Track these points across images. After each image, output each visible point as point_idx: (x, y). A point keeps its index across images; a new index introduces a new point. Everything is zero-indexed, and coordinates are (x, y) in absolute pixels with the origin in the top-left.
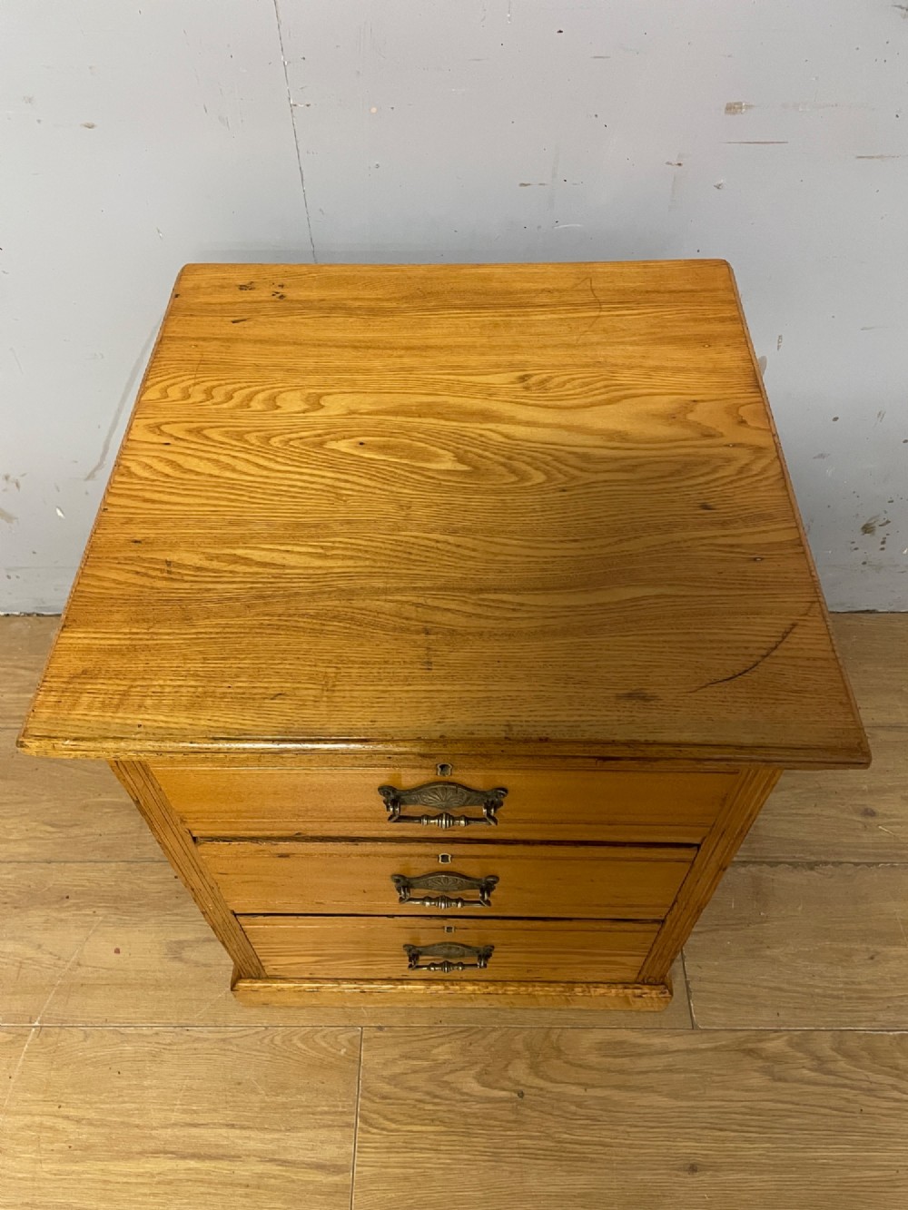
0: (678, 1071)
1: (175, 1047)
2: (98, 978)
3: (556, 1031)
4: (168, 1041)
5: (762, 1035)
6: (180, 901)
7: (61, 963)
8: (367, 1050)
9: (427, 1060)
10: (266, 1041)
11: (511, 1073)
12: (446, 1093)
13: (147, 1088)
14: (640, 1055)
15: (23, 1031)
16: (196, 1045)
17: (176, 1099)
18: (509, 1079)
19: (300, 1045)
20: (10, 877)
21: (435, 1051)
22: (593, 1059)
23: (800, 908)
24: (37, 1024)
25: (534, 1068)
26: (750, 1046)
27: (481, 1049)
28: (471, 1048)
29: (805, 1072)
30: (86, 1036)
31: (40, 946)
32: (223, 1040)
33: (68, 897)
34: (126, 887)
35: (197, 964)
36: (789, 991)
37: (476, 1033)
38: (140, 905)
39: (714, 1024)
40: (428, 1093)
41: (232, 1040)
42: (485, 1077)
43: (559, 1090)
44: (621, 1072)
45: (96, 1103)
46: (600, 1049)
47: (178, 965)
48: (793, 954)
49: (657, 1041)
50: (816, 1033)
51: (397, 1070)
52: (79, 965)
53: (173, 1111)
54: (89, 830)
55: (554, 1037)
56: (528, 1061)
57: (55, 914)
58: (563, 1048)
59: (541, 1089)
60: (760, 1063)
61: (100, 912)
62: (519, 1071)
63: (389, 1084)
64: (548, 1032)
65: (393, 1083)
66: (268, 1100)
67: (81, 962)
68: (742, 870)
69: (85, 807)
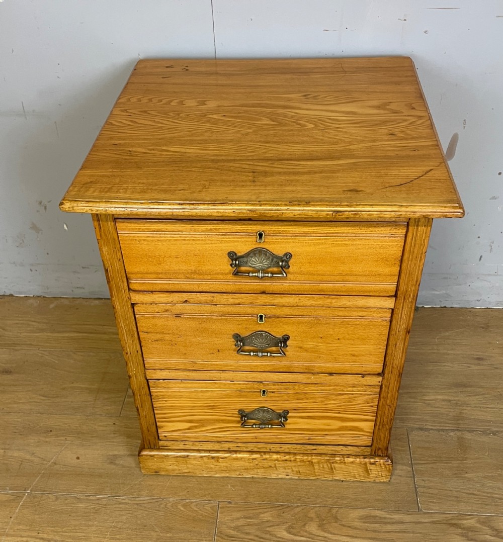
0: (408, 532)
1: (109, 506)
2: (65, 471)
3: (335, 509)
4: (105, 503)
5: (462, 516)
6: (116, 435)
7: (45, 462)
8: (221, 513)
9: (257, 519)
10: (162, 506)
11: (307, 528)
12: (268, 536)
13: (90, 526)
14: (386, 523)
15: (21, 495)
16: (121, 506)
17: (107, 532)
18: (306, 531)
19: (182, 508)
20: (19, 420)
21: (262, 515)
22: (357, 524)
23: (487, 454)
24: (29, 491)
25: (321, 526)
26: (453, 522)
27: (289, 515)
28: (283, 515)
29: (488, 537)
30: (57, 499)
31: (33, 454)
32: (137, 504)
33: (51, 431)
34: (84, 427)
35: (123, 466)
36: (480, 495)
37: (287, 507)
38: (92, 437)
39: (432, 510)
40: (257, 536)
41: (142, 505)
42: (291, 530)
43: (336, 538)
44: (374, 531)
45: (60, 532)
46: (362, 519)
47: (113, 466)
48: (482, 477)
49: (397, 517)
50: (495, 517)
51: (239, 524)
52: (55, 464)
53: (105, 538)
54: (65, 400)
55: (334, 511)
56: (318, 523)
57: (43, 439)
58: (339, 517)
59: (325, 537)
60: (460, 531)
61: (68, 438)
62: (313, 528)
63: (234, 530)
64: (330, 509)
65: (237, 530)
66: (161, 535)
67: (57, 462)
68: (452, 434)
69: (64, 389)
